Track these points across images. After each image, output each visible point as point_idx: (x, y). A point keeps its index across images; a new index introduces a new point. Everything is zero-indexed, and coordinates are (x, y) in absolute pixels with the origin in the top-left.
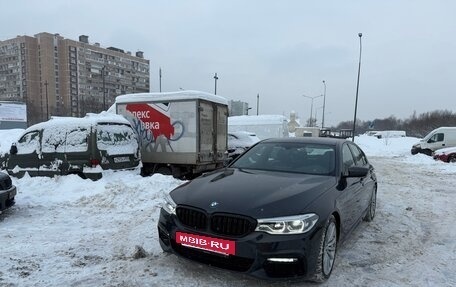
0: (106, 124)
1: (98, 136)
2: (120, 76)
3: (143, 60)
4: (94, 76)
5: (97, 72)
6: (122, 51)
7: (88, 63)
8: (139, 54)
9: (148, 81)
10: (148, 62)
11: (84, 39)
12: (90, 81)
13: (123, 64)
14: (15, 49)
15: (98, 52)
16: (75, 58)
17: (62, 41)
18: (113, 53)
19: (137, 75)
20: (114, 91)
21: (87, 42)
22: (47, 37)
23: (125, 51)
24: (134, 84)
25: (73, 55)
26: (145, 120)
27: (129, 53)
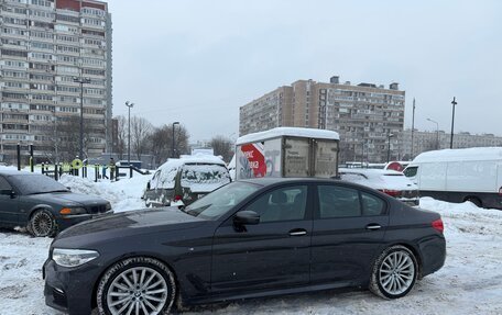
0: (194, 164)
1: (183, 175)
2: (370, 112)
3: (397, 93)
4: (342, 115)
5: (346, 111)
6: (374, 86)
7: (337, 103)
8: (394, 86)
9: (402, 114)
10: (403, 93)
11: (335, 79)
12: (337, 122)
13: (373, 99)
14: (276, 99)
15: (349, 91)
16: (325, 101)
17: (314, 85)
18: (364, 90)
19: (389, 109)
20: (362, 129)
21: (337, 82)
22: (302, 83)
23: (378, 86)
24: (385, 119)
25: (323, 98)
26: (251, 160)
27: (382, 86)
